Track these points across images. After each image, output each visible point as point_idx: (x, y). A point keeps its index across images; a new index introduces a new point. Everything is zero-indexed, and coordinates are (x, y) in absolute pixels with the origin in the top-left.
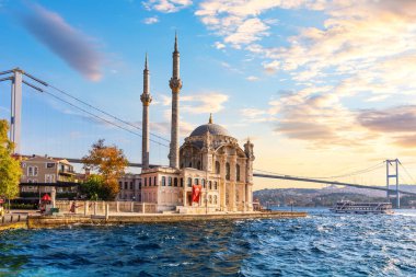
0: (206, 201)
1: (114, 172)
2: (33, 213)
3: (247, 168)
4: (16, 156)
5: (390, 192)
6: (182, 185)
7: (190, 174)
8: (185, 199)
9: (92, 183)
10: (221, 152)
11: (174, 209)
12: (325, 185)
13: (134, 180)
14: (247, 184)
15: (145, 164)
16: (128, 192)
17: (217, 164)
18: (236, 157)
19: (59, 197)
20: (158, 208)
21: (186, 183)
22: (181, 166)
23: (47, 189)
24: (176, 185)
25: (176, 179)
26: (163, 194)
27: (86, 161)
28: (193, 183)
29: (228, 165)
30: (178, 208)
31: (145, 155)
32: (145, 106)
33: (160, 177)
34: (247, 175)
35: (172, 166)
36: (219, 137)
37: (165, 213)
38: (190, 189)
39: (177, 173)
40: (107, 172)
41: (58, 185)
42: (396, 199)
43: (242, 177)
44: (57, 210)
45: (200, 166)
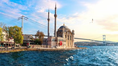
0: (63, 45)
1: (42, 38)
2: (26, 47)
3: (73, 36)
4: (23, 35)
5: (104, 42)
6: (57, 41)
7: (59, 38)
8: (58, 45)
9: (37, 41)
10: (67, 33)
11: (55, 47)
12: (91, 41)
13: (46, 40)
14: (73, 41)
15: (48, 36)
16: (45, 43)
17: (66, 36)
18: (70, 34)
19: (30, 44)
20: (52, 47)
21: (58, 41)
22: (57, 36)
23: (28, 42)
24: (56, 41)
25: (56, 40)
26: (53, 43)
27: (36, 36)
28: (60, 41)
29: (68, 36)
30: (56, 47)
31: (49, 34)
32: (49, 21)
33: (52, 39)
34: (73, 38)
35: (55, 36)
36: (66, 29)
37: (53, 48)
38: (59, 42)
39: (56, 38)
40: (40, 38)
41: (30, 41)
42: (105, 44)
43: (72, 39)
44: (30, 47)
45: (61, 36)
